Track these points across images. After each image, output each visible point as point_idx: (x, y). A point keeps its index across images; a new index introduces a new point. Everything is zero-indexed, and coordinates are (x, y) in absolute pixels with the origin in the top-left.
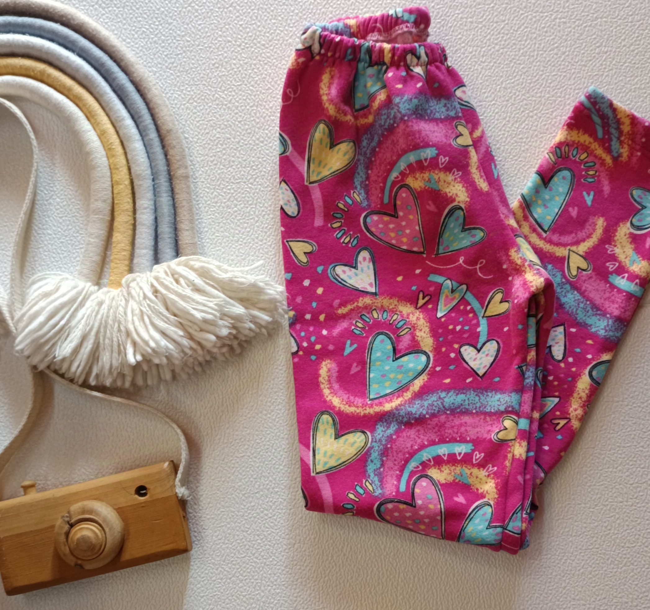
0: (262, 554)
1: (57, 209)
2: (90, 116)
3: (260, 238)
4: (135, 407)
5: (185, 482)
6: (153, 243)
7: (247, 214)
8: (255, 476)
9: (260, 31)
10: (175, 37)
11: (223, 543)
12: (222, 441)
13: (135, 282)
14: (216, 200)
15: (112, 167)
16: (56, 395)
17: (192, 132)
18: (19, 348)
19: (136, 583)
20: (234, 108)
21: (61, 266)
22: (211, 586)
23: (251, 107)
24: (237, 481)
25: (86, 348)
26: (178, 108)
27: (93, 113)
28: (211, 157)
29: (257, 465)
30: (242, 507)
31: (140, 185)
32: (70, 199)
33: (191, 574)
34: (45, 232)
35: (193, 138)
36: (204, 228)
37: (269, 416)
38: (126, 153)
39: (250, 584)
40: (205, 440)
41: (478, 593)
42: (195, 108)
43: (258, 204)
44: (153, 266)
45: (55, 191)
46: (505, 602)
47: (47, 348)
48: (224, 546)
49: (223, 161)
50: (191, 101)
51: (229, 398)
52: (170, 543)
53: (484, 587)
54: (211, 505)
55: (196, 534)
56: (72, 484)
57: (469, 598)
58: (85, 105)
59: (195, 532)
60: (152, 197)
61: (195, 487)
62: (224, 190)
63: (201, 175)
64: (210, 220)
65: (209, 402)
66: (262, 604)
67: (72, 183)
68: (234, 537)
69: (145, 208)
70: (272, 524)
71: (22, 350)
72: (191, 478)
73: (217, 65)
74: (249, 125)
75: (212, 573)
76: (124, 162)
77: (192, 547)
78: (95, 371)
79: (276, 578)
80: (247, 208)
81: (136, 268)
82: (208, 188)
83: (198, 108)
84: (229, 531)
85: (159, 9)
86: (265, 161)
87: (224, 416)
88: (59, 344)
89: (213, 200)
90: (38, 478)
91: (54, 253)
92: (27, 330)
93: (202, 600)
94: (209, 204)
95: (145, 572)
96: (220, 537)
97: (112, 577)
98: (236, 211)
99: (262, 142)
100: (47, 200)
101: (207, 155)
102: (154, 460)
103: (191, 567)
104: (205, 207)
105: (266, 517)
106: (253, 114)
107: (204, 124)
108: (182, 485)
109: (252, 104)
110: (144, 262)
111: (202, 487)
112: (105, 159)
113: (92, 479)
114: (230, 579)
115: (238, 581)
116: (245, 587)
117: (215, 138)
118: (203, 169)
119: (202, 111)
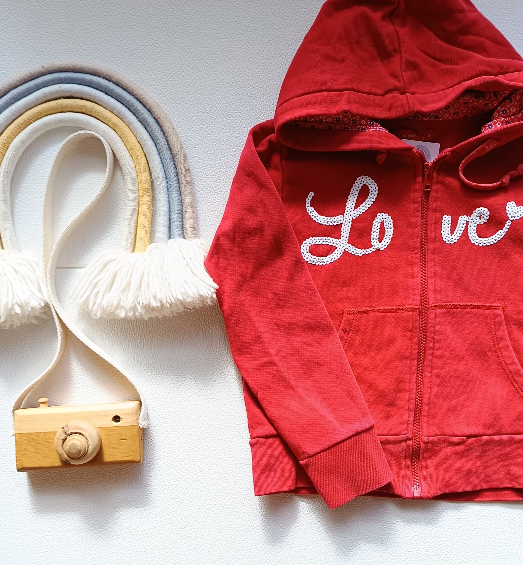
9: (249, 77)
10: (193, 80)
11: (228, 415)
14: (221, 190)
20: (232, 128)
22: (220, 443)
42: (207, 128)
49: (226, 163)
50: (204, 123)
54: (219, 390)
62: (227, 183)
73: (220, 99)
74: (242, 139)
83: (208, 128)
85: (181, 62)
89: (219, 190)
96: (225, 411)
110: (163, 235)
116: (242, 444)
117: (220, 148)
118: (212, 169)
119: (212, 130)
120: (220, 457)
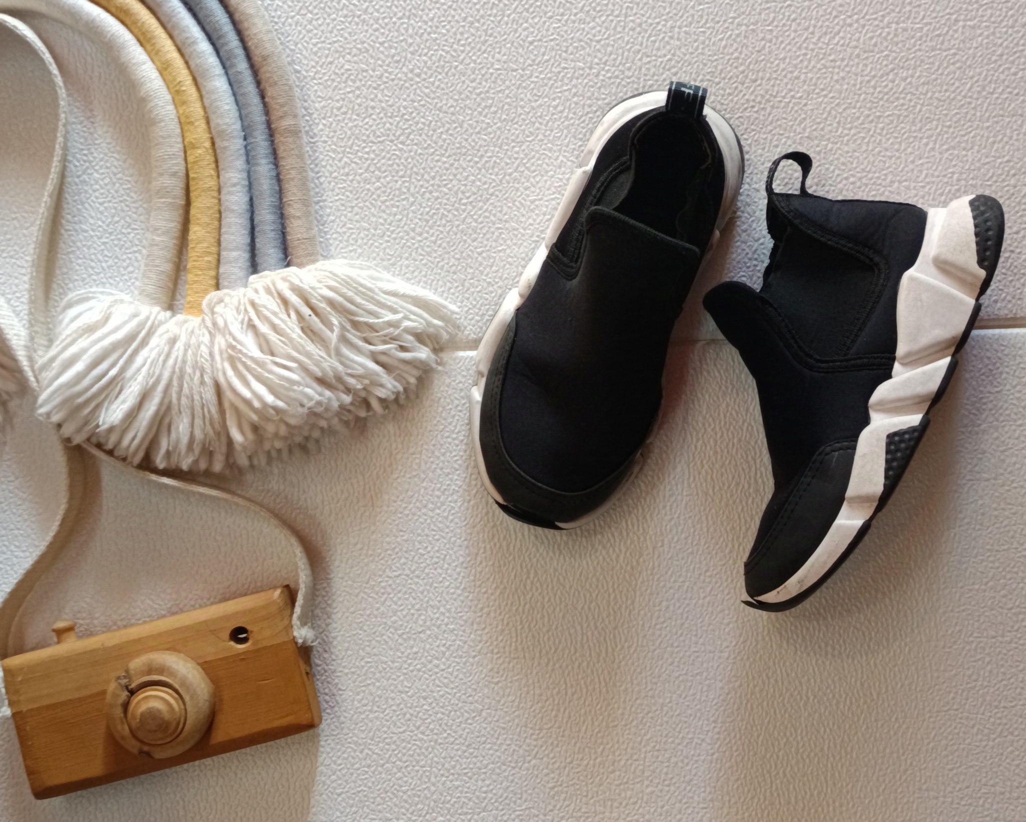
0: (431, 726)
1: (94, 191)
2: (144, 39)
3: (418, 230)
4: (226, 500)
5: (308, 619)
6: (249, 240)
7: (397, 192)
8: (417, 607)
11: (371, 711)
12: (365, 552)
13: (222, 304)
14: (347, 170)
15: (183, 120)
16: (104, 484)
17: (305, 62)
18: (42, 411)
19: (236, 774)
20: (371, 22)
21: (104, 280)
22: (353, 778)
23: (400, 18)
24: (391, 614)
25: (148, 410)
26: (283, 24)
27: (149, 35)
28: (338, 101)
29: (421, 589)
30: (399, 654)
31: (225, 148)
32: (115, 174)
33: (321, 759)
34: (77, 227)
35: (307, 71)
36: (329, 215)
37: (438, 511)
38: (201, 97)
39: (413, 774)
40: (339, 552)
41: (769, 781)
42: (310, 22)
43: (414, 176)
44: (247, 277)
45: (90, 162)
46: (812, 795)
47: (87, 411)
48: (371, 716)
49: (356, 107)
50: (303, 12)
51: (375, 484)
52: (287, 716)
53: (778, 773)
54: (349, 652)
55: (327, 698)
56: (132, 625)
57: (755, 790)
58: (135, 22)
59: (326, 694)
60: (245, 166)
61: (324, 626)
62: (360, 154)
63: (322, 130)
64: (338, 203)
65: (342, 492)
66: (432, 804)
67: (118, 148)
68: (387, 701)
69: (234, 185)
70: (446, 681)
71: (48, 415)
72: (318, 612)
74: (396, 48)
75: (353, 758)
76: (200, 111)
77: (321, 718)
78: (164, 445)
79: (453, 763)
80: (396, 181)
81: (223, 282)
82: (334, 151)
83: (314, 22)
84: (380, 692)
86: (423, 106)
87: (367, 514)
88: (106, 404)
89: (342, 171)
90: (79, 615)
91: (92, 260)
92: (56, 384)
93: (340, 799)
94: (336, 178)
95: (250, 758)
96: (364, 702)
97: (199, 766)
98: (379, 188)
99: (418, 75)
100: (78, 177)
101: (330, 98)
102: (259, 584)
103: (321, 749)
104: (330, 183)
105: (436, 670)
106: (403, 31)
107: (324, 48)
108: (303, 624)
109: (400, 14)
110: (237, 271)
111: (334, 625)
112: (171, 107)
113: (164, 616)
114: (382, 766)
115: (395, 770)
116: (405, 779)
117: (342, 71)
118: (324, 122)
119: (322, 28)
120: (354, 809)
